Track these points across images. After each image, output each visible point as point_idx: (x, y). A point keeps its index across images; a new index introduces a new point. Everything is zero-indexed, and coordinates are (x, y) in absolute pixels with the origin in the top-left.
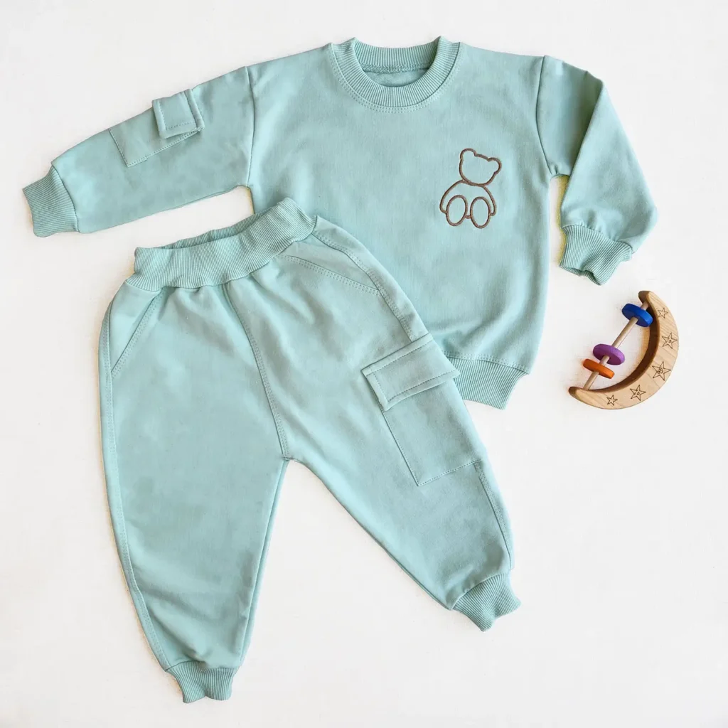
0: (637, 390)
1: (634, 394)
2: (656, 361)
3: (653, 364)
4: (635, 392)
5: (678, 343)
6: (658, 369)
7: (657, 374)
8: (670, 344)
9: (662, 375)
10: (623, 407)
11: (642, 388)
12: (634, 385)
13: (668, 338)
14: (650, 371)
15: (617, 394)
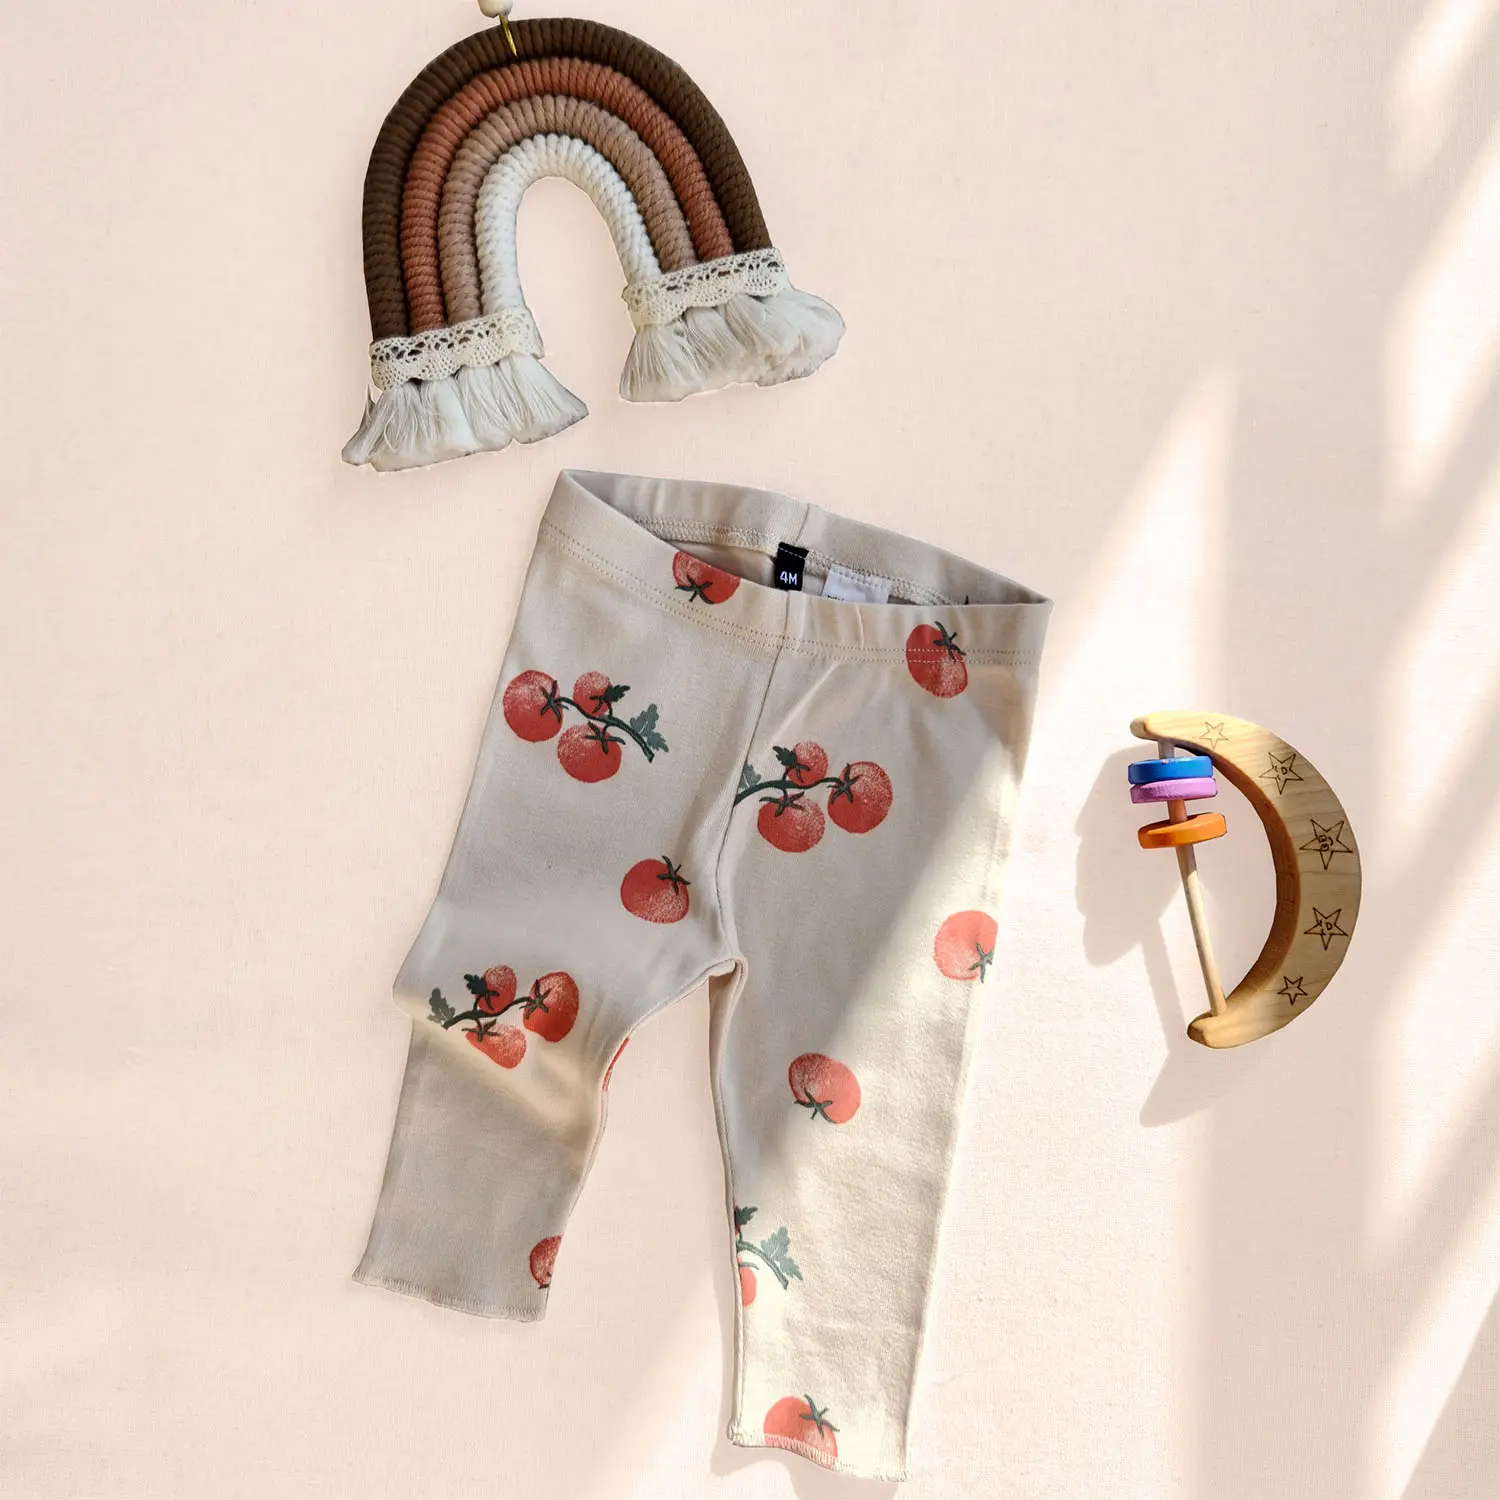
1: (1322, 934)
2: (1299, 833)
3: (1296, 845)
4: (1318, 929)
5: (1302, 757)
6: (1317, 845)
7: (1326, 855)
8: (1290, 775)
9: (1336, 846)
10: (1325, 980)
11: (1327, 909)
12: (1305, 919)
14: (1306, 862)
15: (1290, 966)
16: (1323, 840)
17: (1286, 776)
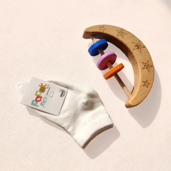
0: (145, 66)
1: (147, 68)
13: (119, 33)
16: (137, 46)
17: (123, 34)
